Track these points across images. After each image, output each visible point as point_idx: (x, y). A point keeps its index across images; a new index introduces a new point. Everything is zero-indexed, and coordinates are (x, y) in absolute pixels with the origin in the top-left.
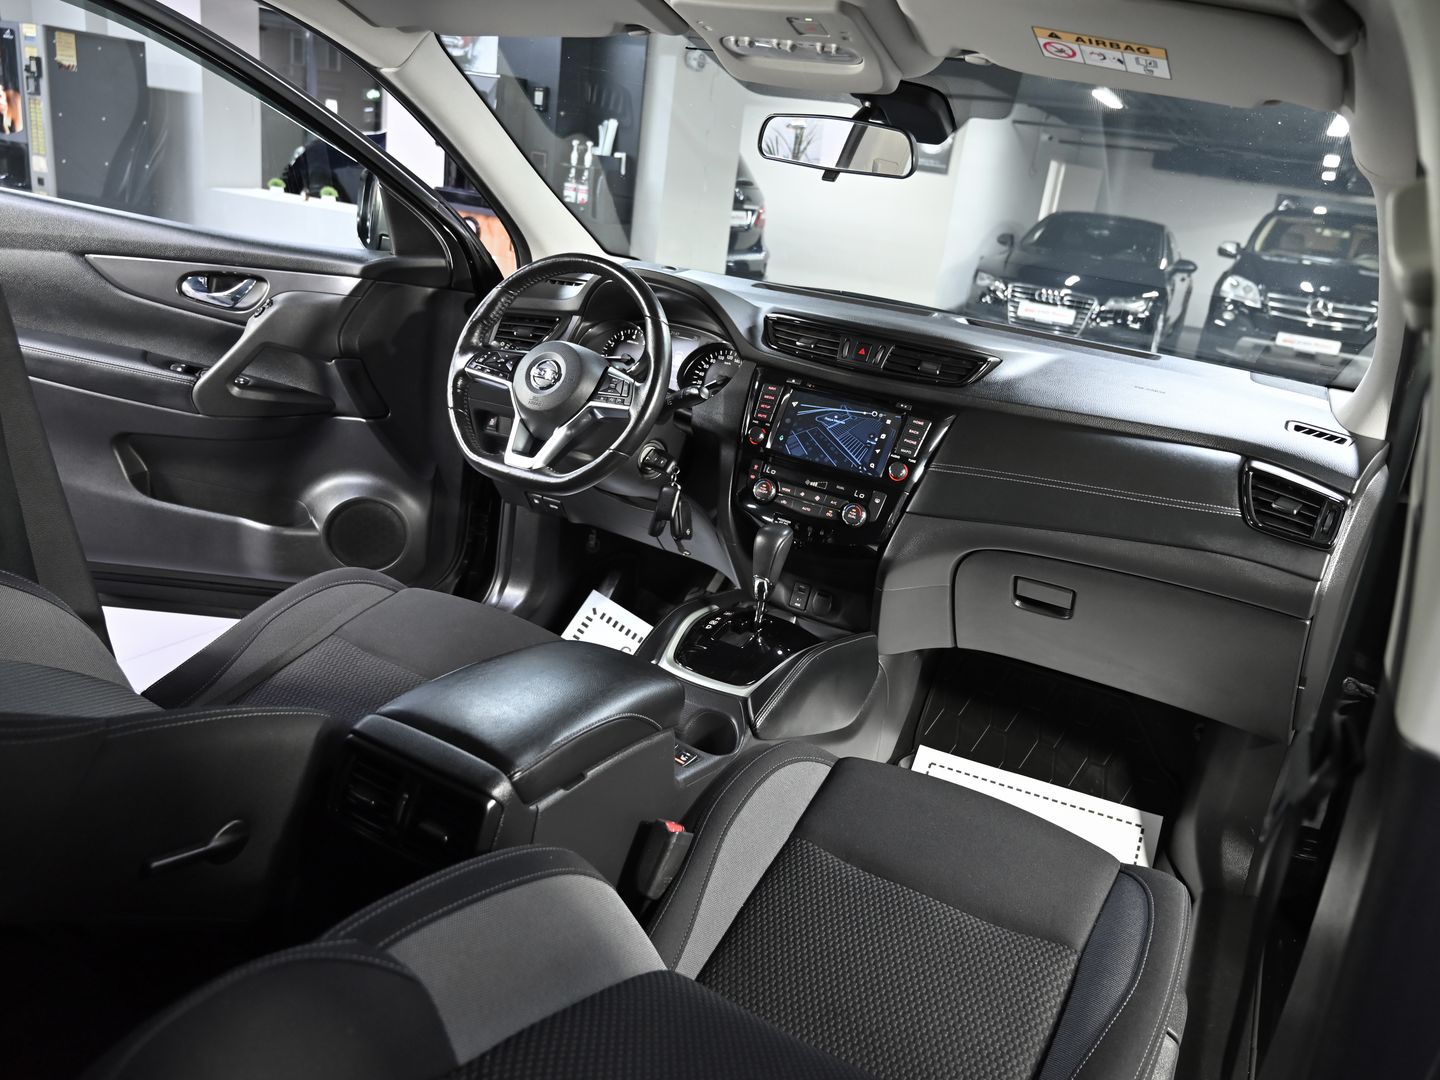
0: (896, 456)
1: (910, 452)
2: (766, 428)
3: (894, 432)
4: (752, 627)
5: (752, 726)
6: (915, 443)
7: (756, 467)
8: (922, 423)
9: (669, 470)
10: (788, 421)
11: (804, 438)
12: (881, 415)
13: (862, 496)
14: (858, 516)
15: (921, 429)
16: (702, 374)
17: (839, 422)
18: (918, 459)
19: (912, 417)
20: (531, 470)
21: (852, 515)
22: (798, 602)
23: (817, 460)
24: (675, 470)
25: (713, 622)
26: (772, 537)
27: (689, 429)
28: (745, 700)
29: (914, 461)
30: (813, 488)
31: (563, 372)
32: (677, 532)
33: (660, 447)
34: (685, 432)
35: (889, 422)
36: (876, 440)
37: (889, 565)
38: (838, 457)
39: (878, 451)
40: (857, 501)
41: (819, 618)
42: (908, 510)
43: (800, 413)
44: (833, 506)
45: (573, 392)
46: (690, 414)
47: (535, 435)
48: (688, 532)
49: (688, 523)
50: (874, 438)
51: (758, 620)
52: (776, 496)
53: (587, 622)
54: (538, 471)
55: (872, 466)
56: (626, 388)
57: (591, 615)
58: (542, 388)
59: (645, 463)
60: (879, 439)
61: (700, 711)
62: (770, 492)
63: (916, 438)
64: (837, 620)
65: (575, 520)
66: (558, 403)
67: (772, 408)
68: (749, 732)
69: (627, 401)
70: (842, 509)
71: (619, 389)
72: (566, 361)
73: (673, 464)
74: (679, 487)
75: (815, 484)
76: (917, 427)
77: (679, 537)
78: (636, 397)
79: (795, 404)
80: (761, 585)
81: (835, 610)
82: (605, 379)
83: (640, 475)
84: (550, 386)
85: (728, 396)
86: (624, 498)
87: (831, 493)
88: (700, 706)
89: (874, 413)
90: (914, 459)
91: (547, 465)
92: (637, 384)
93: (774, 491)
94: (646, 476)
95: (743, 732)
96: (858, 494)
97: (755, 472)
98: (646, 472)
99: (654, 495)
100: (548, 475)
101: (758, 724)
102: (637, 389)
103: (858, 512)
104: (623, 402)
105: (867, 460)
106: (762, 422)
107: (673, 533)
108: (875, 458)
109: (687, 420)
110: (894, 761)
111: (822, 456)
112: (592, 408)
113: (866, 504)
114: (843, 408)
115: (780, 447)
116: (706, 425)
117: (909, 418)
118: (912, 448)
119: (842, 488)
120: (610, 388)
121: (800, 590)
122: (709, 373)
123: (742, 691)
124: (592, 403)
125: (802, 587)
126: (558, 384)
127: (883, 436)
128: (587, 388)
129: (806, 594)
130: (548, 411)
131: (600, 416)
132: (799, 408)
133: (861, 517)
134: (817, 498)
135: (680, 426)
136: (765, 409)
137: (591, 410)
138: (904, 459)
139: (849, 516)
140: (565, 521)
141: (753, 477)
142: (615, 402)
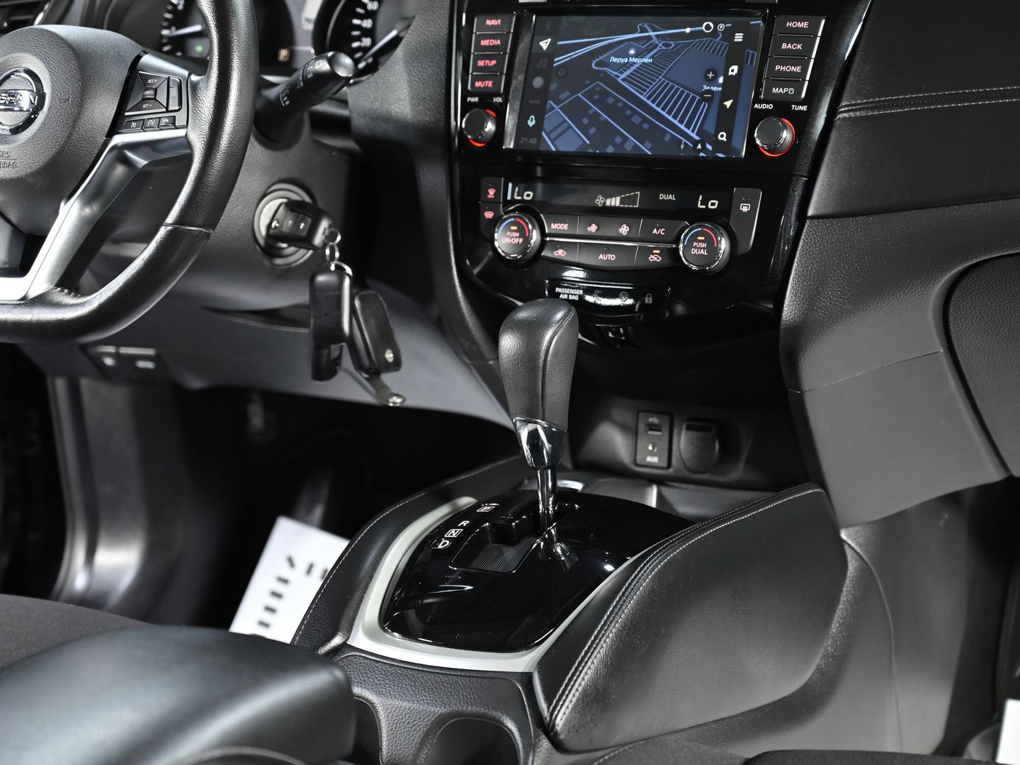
0: (764, 106)
1: (791, 91)
2: (494, 107)
3: (754, 56)
4: (536, 525)
5: (547, 729)
6: (798, 69)
7: (491, 192)
8: (804, 25)
9: (318, 239)
10: (538, 82)
11: (575, 111)
12: (721, 27)
13: (713, 204)
14: (713, 249)
15: (805, 37)
16: (367, 24)
17: (639, 61)
18: (813, 99)
19: (781, 17)
20: (26, 302)
21: (699, 249)
22: (652, 454)
23: (610, 150)
24: (330, 237)
25: (454, 533)
26: (531, 331)
27: (349, 144)
28: (526, 678)
29: (804, 108)
30: (612, 211)
31: (47, 89)
32: (366, 362)
33: (298, 195)
34: (342, 151)
35: (739, 37)
36: (721, 80)
37: (799, 334)
38: (652, 134)
39: (728, 104)
40: (707, 216)
41: (698, 476)
42: (810, 212)
43: (559, 60)
44: (657, 239)
45: (74, 127)
46: (344, 112)
47: (25, 228)
48: (389, 356)
49: (385, 338)
50: (716, 78)
51: (546, 507)
52: (543, 245)
53: (280, 588)
54: (41, 301)
55: (722, 137)
56: (174, 92)
57: (285, 572)
58: (16, 130)
59: (274, 237)
60: (727, 77)
61: (442, 719)
62: (527, 239)
63: (801, 58)
64: (737, 473)
65: (195, 383)
66: (52, 152)
67: (500, 64)
68: (545, 743)
69: (181, 118)
70: (677, 241)
71: (162, 98)
72: (47, 64)
73: (324, 224)
74: (349, 270)
75: (615, 202)
76: (795, 35)
77: (373, 371)
78: (196, 106)
79: (544, 44)
80: (533, 436)
81: (729, 453)
82: (134, 80)
83: (267, 263)
84: (28, 122)
85: (412, 59)
86: (271, 315)
87: (653, 213)
88: (439, 710)
89: (707, 26)
90: (802, 103)
91: (57, 285)
92: (194, 78)
93: (535, 237)
94: (279, 261)
95: (531, 747)
96: (705, 202)
97: (492, 205)
98: (278, 253)
99: (302, 297)
100: (59, 305)
101: (560, 722)
102: (195, 87)
103: (709, 241)
104: (173, 124)
105: (710, 127)
106: (486, 96)
107: (359, 366)
108: (726, 120)
109: (340, 126)
110: (952, 745)
111: (618, 140)
112: (120, 149)
113: (722, 220)
114: (644, 30)
115: (533, 141)
116: (381, 129)
117: (778, 19)
118: (796, 80)
119: (671, 197)
120: (145, 100)
121: (651, 427)
122: (381, 18)
123: (521, 662)
124: (118, 140)
125: (654, 420)
126: (42, 116)
127: (734, 70)
128: (103, 108)
129: (662, 436)
130: (33, 175)
131: (141, 162)
132: (555, 50)
133: (717, 250)
134: (624, 230)
135: (329, 141)
136: (485, 68)
137: (120, 155)
138: (782, 109)
139: (694, 251)
140: (180, 391)
141: (489, 215)
142: (160, 128)
